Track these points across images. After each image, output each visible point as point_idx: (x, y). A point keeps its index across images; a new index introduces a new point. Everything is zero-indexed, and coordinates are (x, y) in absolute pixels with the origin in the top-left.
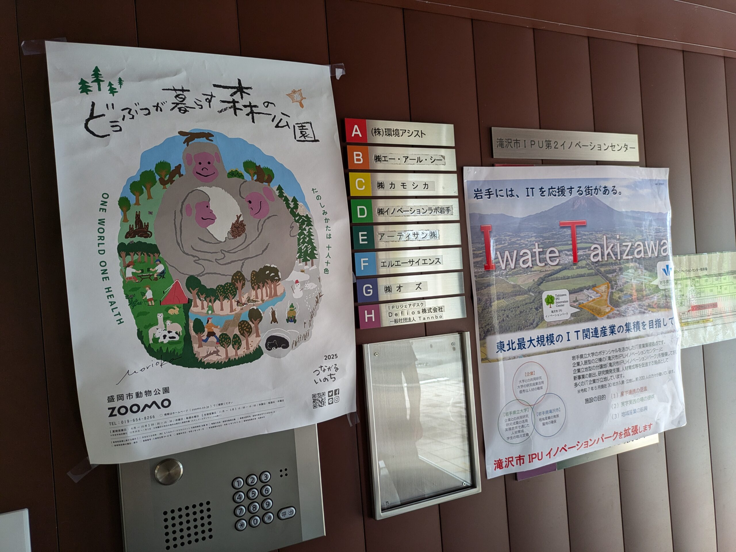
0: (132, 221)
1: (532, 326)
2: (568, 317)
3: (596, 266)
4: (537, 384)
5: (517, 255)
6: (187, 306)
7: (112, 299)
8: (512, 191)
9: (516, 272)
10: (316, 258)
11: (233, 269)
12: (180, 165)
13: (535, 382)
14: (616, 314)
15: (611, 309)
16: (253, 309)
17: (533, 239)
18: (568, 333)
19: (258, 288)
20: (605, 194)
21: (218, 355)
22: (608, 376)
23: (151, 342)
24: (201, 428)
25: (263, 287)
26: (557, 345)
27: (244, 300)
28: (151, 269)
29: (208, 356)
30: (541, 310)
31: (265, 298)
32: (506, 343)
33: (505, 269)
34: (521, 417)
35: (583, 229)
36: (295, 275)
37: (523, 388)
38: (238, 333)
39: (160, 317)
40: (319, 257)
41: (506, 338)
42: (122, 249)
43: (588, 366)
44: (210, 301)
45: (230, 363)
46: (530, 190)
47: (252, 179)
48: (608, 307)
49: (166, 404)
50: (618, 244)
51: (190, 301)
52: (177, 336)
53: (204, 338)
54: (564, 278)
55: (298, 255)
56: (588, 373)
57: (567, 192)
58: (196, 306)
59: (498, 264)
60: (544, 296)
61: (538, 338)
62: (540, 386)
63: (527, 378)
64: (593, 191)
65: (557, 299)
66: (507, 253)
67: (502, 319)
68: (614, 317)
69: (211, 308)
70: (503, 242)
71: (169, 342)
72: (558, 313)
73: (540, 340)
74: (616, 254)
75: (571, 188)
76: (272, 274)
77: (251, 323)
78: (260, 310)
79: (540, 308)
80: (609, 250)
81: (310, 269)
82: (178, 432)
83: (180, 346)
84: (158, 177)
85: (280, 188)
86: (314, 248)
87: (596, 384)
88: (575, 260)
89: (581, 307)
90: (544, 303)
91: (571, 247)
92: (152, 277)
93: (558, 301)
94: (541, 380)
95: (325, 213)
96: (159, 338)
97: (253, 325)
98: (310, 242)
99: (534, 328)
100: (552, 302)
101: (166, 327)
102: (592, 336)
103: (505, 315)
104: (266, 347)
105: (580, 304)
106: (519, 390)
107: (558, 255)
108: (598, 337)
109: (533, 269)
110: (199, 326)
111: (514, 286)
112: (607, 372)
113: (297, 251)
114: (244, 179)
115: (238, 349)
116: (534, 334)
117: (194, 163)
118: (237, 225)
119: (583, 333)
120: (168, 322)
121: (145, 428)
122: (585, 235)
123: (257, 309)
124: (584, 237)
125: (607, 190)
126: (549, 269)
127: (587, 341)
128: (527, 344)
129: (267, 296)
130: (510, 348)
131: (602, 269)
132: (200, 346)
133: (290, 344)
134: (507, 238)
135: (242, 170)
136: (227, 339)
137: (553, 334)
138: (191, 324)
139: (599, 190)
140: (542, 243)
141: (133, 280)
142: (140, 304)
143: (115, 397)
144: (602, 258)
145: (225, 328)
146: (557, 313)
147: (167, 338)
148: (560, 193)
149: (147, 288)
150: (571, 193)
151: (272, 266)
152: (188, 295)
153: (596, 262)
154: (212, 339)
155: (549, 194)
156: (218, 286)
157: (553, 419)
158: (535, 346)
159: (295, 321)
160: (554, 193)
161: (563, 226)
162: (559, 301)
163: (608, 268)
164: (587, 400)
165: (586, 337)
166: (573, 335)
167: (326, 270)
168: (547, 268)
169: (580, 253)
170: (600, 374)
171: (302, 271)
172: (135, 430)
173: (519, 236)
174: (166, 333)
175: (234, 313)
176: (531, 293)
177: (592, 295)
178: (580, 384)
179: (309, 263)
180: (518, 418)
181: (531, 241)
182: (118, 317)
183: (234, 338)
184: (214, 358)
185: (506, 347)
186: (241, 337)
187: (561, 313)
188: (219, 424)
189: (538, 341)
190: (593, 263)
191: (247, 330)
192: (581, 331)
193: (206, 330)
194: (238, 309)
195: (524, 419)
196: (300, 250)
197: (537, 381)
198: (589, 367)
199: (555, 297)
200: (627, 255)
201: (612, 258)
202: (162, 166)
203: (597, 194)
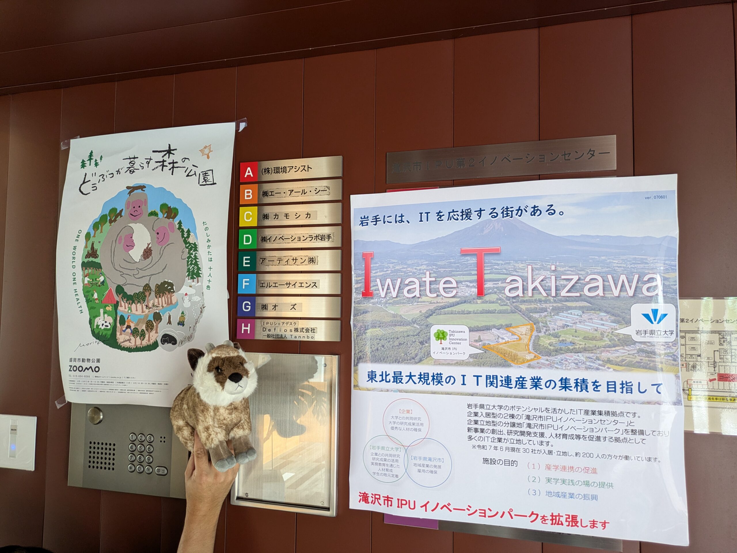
0: (89, 248)
1: (413, 360)
2: (465, 357)
3: (513, 302)
4: (414, 424)
5: (400, 283)
6: (116, 305)
7: (77, 297)
8: (402, 216)
9: (398, 300)
10: (200, 277)
11: (143, 282)
12: (123, 209)
13: (412, 421)
14: (543, 364)
15: (535, 357)
16: (156, 312)
17: (424, 267)
18: (464, 376)
19: (160, 297)
20: (534, 215)
21: (130, 342)
22: (525, 439)
23: (95, 327)
24: (114, 391)
25: (163, 296)
26: (446, 387)
27: (150, 305)
28: (97, 279)
29: (124, 342)
30: (427, 345)
31: (165, 305)
32: (378, 373)
33: (385, 297)
34: (391, 455)
35: (495, 257)
36: (185, 289)
37: (395, 425)
38: (145, 329)
39: (102, 311)
40: (203, 276)
41: (379, 368)
42: (85, 265)
43: (491, 419)
44: (129, 304)
45: (138, 349)
46: (424, 216)
47: (163, 217)
48: (530, 353)
49: (97, 370)
50: (553, 278)
51: (117, 302)
52: (109, 325)
53: (124, 329)
54: (463, 313)
55: (187, 273)
56: (491, 428)
57: (474, 215)
58: (121, 306)
59: (377, 292)
60: (434, 330)
61: (421, 375)
62: (418, 427)
63: (402, 415)
64: (515, 213)
65: (451, 335)
66: (389, 281)
67: (376, 348)
68: (540, 368)
69: (130, 309)
70: (385, 270)
71: (104, 329)
72: (451, 351)
73: (424, 378)
74: (548, 290)
75: (481, 210)
76: (169, 287)
77: (154, 322)
78: (161, 314)
79: (426, 343)
80: (537, 283)
81: (196, 285)
82: (101, 390)
83: (110, 333)
84: (109, 218)
85: (180, 223)
86: (199, 269)
87: (503, 445)
88: (481, 292)
89: (486, 348)
90: (433, 338)
91: (475, 278)
92: (98, 285)
93: (452, 337)
94: (420, 422)
95: (209, 241)
96: (99, 325)
97: (155, 324)
98: (196, 264)
99: (416, 363)
100: (444, 338)
101: (104, 318)
102: (501, 386)
103: (380, 345)
104: (161, 342)
105: (484, 345)
106: (391, 425)
107: (456, 286)
108: (511, 388)
109: (420, 300)
110: (123, 321)
111: (394, 316)
112: (522, 433)
113: (186, 270)
114: (158, 217)
115: (143, 340)
116: (417, 369)
117: (131, 207)
118: (147, 250)
119: (487, 379)
120: (106, 315)
121: (84, 383)
122: (498, 265)
123: (159, 313)
124: (496, 267)
125: (538, 210)
126: (442, 301)
127: (492, 390)
128: (405, 379)
129: (165, 304)
130: (383, 380)
131: (523, 307)
132: (121, 334)
133: (178, 342)
134: (391, 265)
135: (158, 211)
136: (136, 332)
137: (441, 374)
138: (118, 319)
139: (524, 211)
140: (435, 272)
141: (88, 285)
142: (91, 301)
143: (73, 359)
144: (523, 293)
145: (137, 324)
146: (449, 351)
147: (104, 325)
148: (464, 216)
149: (95, 292)
150: (480, 216)
151: (169, 281)
152: (117, 298)
153: (514, 298)
154: (129, 330)
155: (449, 218)
156: (134, 294)
157: (434, 469)
158: (415, 383)
159: (183, 325)
160: (455, 217)
161: (465, 253)
162: (454, 338)
163: (533, 306)
164: (486, 460)
165: (492, 384)
166: (470, 380)
167: (208, 287)
168: (439, 299)
169: (487, 285)
170: (509, 433)
171: (191, 287)
172: (79, 383)
173: (406, 264)
174: (104, 322)
175: (144, 314)
176: (415, 325)
177: (506, 336)
178: (476, 438)
179: (196, 280)
180: (387, 455)
181: (420, 270)
182: (80, 309)
183: (141, 332)
184: (127, 344)
185: (379, 378)
186: (146, 332)
187: (455, 351)
188: (125, 391)
189: (420, 378)
190: (508, 298)
191: (151, 327)
192: (484, 378)
193: (126, 323)
194: (147, 311)
195: (395, 458)
196: (189, 269)
197: (414, 421)
198: (493, 422)
199: (449, 333)
200: (569, 291)
201: (541, 293)
202: (113, 210)
203: (520, 216)
